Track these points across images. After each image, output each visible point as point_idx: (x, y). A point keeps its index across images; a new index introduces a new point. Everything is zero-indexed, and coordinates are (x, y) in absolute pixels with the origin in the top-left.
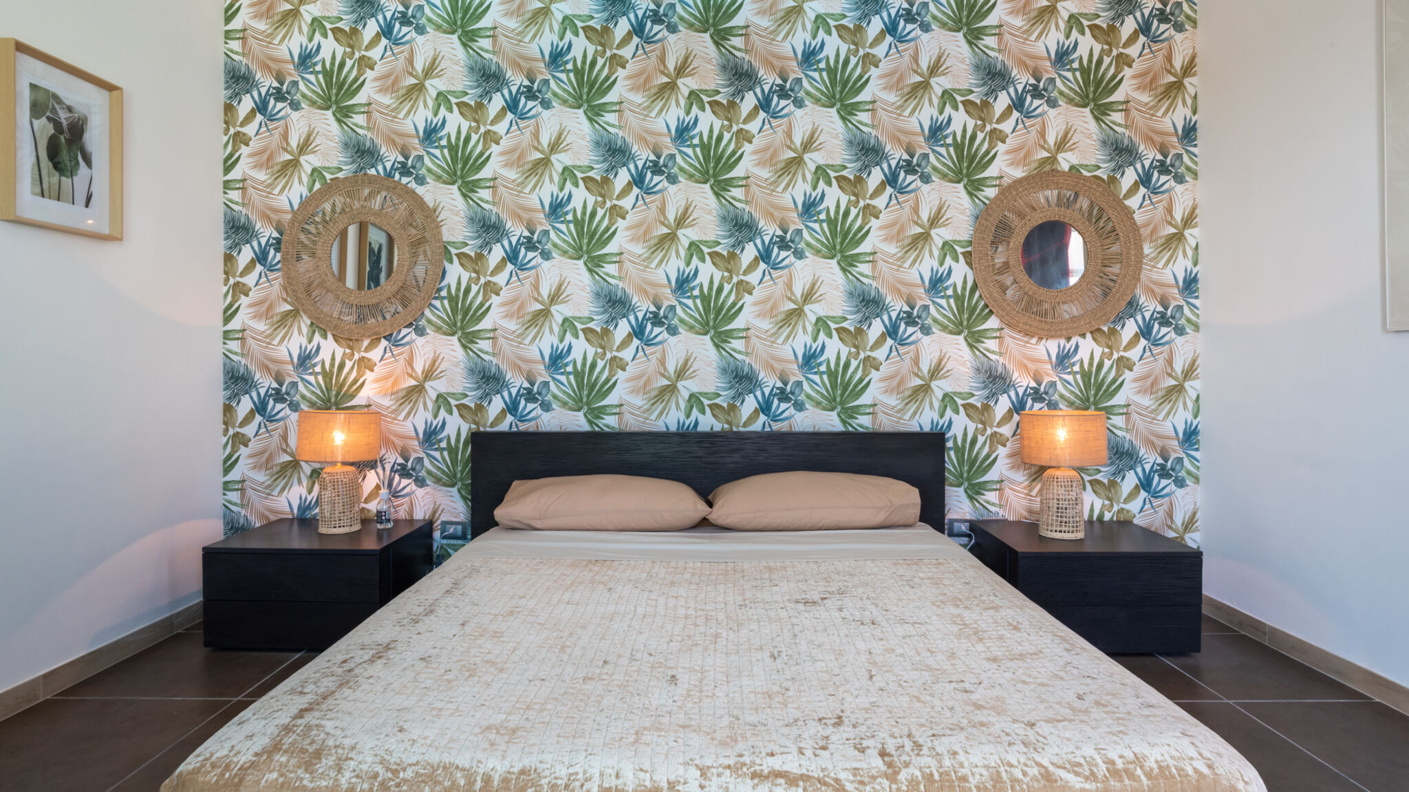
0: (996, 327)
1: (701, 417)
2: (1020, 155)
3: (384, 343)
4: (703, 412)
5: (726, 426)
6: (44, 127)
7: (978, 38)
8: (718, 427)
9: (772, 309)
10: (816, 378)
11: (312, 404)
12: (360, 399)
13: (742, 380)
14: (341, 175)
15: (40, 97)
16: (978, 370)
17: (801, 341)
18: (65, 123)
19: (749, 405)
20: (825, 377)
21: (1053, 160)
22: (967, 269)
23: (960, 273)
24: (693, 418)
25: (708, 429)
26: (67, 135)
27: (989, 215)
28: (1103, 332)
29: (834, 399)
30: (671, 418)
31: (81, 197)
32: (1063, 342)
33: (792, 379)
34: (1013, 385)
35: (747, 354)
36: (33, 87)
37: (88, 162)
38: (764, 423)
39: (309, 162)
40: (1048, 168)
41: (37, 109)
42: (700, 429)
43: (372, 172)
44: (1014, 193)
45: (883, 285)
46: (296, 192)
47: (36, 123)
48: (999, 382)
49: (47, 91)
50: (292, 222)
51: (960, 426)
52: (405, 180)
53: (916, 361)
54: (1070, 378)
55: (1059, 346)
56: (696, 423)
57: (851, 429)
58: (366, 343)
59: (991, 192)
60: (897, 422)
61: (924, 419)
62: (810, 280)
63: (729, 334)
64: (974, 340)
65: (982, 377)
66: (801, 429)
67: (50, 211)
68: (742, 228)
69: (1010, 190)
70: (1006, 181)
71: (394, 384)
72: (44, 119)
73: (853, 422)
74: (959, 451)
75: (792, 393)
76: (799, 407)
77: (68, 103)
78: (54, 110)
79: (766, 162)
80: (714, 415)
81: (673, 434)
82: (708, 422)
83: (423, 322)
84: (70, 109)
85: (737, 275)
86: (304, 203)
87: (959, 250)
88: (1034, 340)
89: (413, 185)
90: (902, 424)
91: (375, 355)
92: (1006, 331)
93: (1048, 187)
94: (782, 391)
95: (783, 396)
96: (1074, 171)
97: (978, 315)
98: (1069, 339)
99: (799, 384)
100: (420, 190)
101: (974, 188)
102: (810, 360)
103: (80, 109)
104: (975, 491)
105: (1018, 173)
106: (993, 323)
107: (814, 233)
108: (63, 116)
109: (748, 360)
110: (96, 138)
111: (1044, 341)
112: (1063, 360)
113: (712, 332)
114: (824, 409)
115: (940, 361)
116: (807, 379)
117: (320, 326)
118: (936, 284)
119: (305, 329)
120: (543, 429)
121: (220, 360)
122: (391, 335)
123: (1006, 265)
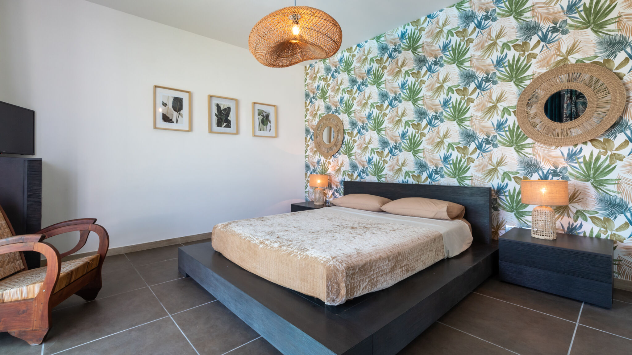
0: (531, 142)
1: (409, 179)
2: (544, 62)
3: (333, 157)
4: (410, 177)
5: (417, 182)
6: (261, 117)
7: (521, 15)
8: (414, 182)
9: (432, 141)
10: (448, 166)
11: (320, 173)
12: (328, 172)
13: (422, 166)
14: (324, 115)
15: (260, 111)
16: (521, 162)
17: (443, 152)
18: (265, 115)
19: (425, 175)
20: (452, 165)
21: (566, 59)
22: (515, 118)
23: (512, 120)
24: (407, 179)
25: (411, 183)
26: (265, 118)
27: (526, 93)
28: (600, 141)
29: (455, 174)
30: (400, 179)
31: (268, 129)
32: (571, 148)
33: (440, 166)
34: (541, 169)
35: (424, 158)
36: (258, 110)
37: (270, 122)
38: (430, 182)
39: (319, 113)
40: (562, 64)
41: (259, 114)
42: (409, 183)
43: (330, 113)
44: (540, 80)
45: (475, 129)
46: (317, 120)
47: (259, 117)
48: (532, 167)
49: (261, 110)
50: (316, 128)
51: (512, 186)
52: (336, 114)
53: (490, 159)
54: (577, 165)
55: (569, 150)
56: (408, 181)
57: (462, 185)
58: (329, 157)
59: (527, 82)
60: (482, 184)
61: (494, 183)
62: (446, 130)
63: (418, 151)
64: (519, 149)
65: (523, 165)
66: (443, 184)
67: (262, 133)
68: (422, 114)
69: (539, 80)
70: (536, 76)
71: (335, 168)
72: (261, 116)
73: (463, 183)
74: (512, 197)
75: (440, 171)
76: (442, 176)
77: (265, 111)
78: (263, 114)
79: (430, 90)
80: (413, 179)
81: (401, 184)
82: (411, 181)
83: (340, 152)
84: (266, 112)
85: (420, 130)
86: (318, 123)
87: (511, 110)
88: (553, 147)
89: (338, 115)
90: (484, 184)
91: (331, 161)
92: (537, 144)
93: (561, 74)
94: (436, 170)
95: (436, 172)
96: (579, 63)
97: (521, 138)
98: (576, 145)
99: (442, 168)
100: (339, 116)
101: (518, 82)
102: (446, 159)
103: (268, 112)
104: (520, 215)
105: (544, 70)
106: (529, 141)
107: (448, 112)
108: (265, 114)
109: (424, 160)
110: (272, 118)
111: (559, 148)
112: (571, 156)
113: (412, 151)
114: (452, 177)
115: (502, 158)
116: (445, 166)
117: (322, 154)
118: (500, 126)
119: (318, 154)
120: (367, 181)
121: (304, 163)
122: (334, 155)
123: (536, 114)
